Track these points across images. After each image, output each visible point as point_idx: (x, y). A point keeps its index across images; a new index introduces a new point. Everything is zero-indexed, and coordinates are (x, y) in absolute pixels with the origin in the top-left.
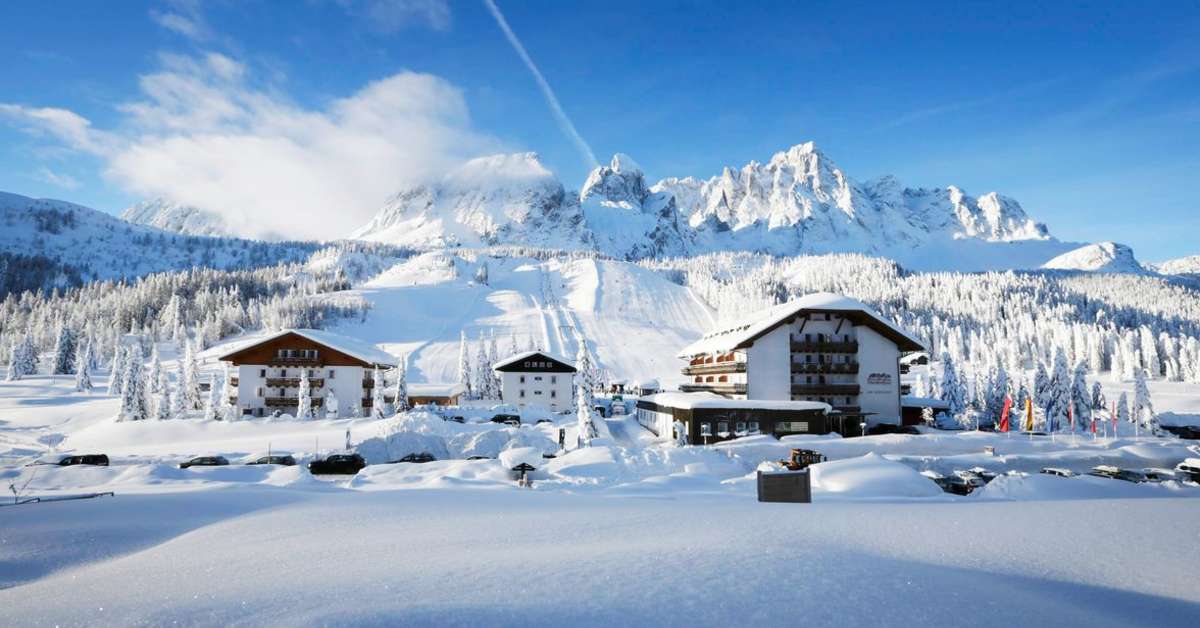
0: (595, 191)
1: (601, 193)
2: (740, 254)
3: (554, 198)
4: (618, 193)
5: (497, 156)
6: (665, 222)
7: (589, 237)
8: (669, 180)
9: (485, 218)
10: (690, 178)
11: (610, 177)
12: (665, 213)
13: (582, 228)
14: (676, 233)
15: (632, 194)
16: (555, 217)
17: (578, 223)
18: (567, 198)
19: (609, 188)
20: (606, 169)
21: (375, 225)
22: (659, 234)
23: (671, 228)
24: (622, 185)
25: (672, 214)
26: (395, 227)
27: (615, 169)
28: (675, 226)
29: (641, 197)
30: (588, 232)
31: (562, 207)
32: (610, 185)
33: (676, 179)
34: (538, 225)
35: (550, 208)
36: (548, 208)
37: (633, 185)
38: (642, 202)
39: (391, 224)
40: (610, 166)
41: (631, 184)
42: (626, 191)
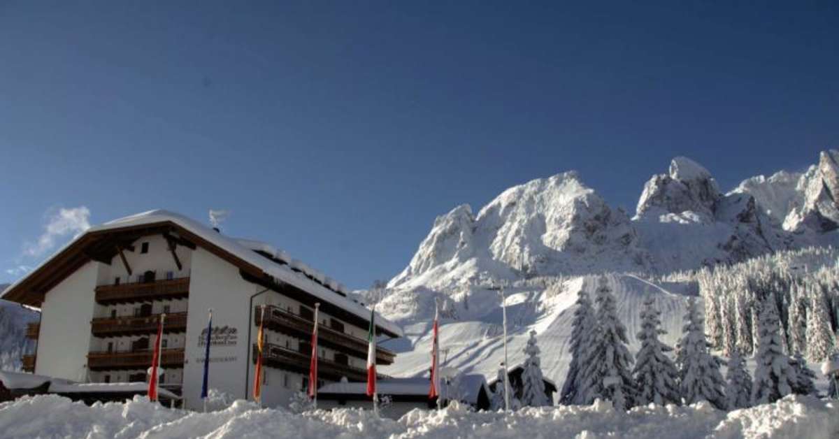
0: (653, 203)
1: (660, 206)
2: (803, 251)
3: (597, 218)
4: (682, 202)
5: (530, 183)
6: (745, 227)
7: (643, 258)
8: (753, 179)
9: (522, 251)
10: (781, 173)
11: (670, 186)
12: (744, 218)
13: (634, 249)
14: (761, 240)
15: (698, 201)
16: (600, 240)
17: (629, 243)
18: (613, 216)
19: (668, 198)
20: (663, 176)
21: (410, 273)
22: (735, 244)
23: (754, 235)
24: (684, 192)
25: (754, 218)
26: (428, 272)
27: (674, 176)
28: (759, 232)
29: (712, 202)
30: (642, 253)
31: (609, 227)
32: (670, 195)
33: (762, 177)
34: (580, 250)
35: (594, 231)
36: (591, 230)
37: (698, 190)
38: (714, 209)
39: (424, 270)
40: (667, 173)
41: (696, 190)
42: (691, 199)
